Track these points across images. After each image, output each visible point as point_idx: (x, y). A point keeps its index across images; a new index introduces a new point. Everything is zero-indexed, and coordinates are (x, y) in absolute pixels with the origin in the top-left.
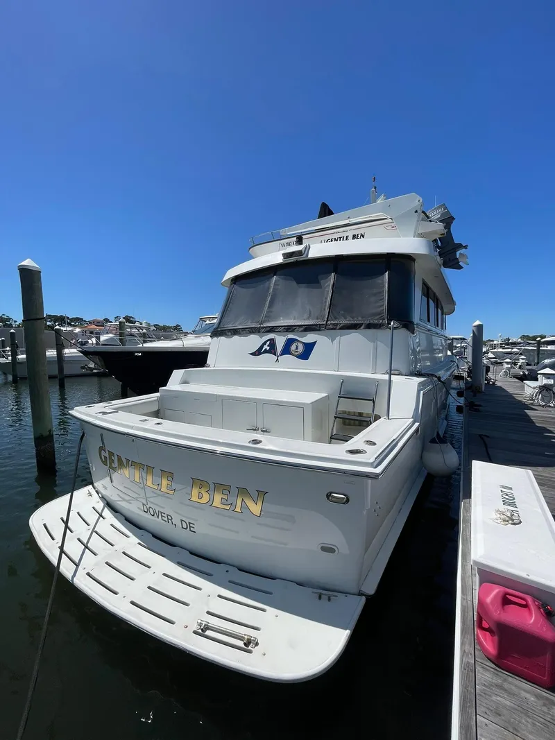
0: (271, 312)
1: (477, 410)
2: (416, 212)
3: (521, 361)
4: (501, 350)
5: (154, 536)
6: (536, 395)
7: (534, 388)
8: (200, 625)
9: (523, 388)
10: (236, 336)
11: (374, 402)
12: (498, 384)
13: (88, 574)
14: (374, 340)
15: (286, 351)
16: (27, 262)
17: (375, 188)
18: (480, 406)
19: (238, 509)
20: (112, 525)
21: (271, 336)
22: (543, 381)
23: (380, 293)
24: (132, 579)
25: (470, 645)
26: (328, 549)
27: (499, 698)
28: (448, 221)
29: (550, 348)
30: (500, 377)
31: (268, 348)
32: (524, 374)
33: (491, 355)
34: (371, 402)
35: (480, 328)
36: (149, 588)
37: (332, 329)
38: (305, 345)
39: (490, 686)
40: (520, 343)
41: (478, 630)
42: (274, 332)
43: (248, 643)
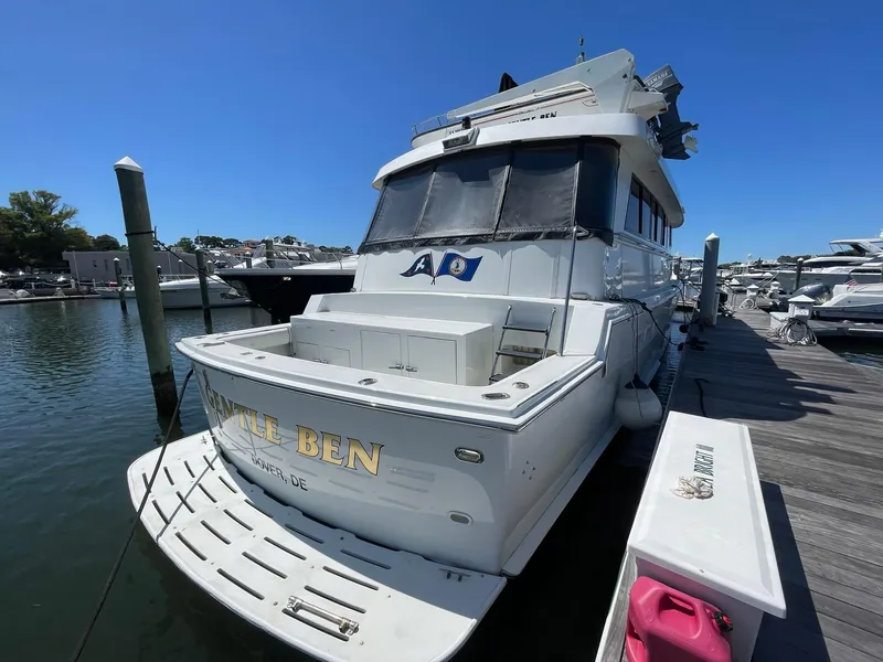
0: (428, 220)
1: (702, 349)
2: (625, 76)
3: (773, 288)
4: (749, 275)
5: (267, 493)
6: (784, 330)
7: (782, 321)
8: (292, 602)
9: (768, 322)
10: (386, 253)
11: (547, 335)
12: (736, 316)
13: (179, 535)
14: (556, 254)
15: (444, 270)
16: (125, 161)
17: (583, 54)
18: (705, 343)
19: (351, 465)
20: (220, 478)
21: (426, 251)
22: (794, 312)
23: (566, 191)
24: (227, 543)
25: (616, 655)
26: (459, 519)
28: (672, 91)
29: (814, 271)
30: (739, 308)
31: (423, 267)
32: (775, 305)
33: (735, 282)
34: (544, 334)
35: (715, 243)
36: (245, 554)
37: (502, 240)
38: (468, 261)
40: (775, 266)
41: (628, 638)
42: (430, 245)
43: (345, 628)
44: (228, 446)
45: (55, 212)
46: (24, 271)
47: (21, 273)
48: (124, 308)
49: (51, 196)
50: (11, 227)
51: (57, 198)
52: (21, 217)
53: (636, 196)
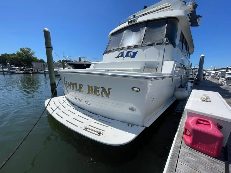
3: (219, 74)
5: (79, 107)
6: (224, 81)
8: (85, 127)
10: (111, 53)
11: (157, 69)
12: (208, 80)
13: (56, 113)
14: (159, 49)
15: (127, 55)
16: (46, 29)
19: (102, 95)
20: (67, 104)
21: (122, 51)
22: (228, 76)
23: (163, 32)
24: (69, 116)
26: (132, 109)
27: (190, 157)
28: (195, 6)
31: (121, 55)
34: (156, 69)
35: (203, 57)
36: (73, 118)
37: (143, 46)
38: (134, 53)
39: (186, 153)
40: (219, 69)
41: (184, 135)
42: (123, 49)
43: (100, 134)
44: (69, 98)
45: (30, 53)
46: (23, 67)
47: (22, 68)
48: (45, 75)
49: (29, 49)
50: (20, 56)
51: (31, 49)
52: (22, 54)
53: (181, 41)
